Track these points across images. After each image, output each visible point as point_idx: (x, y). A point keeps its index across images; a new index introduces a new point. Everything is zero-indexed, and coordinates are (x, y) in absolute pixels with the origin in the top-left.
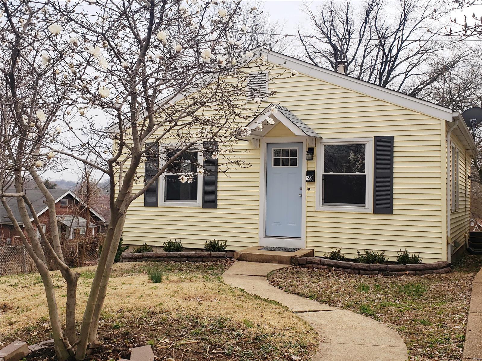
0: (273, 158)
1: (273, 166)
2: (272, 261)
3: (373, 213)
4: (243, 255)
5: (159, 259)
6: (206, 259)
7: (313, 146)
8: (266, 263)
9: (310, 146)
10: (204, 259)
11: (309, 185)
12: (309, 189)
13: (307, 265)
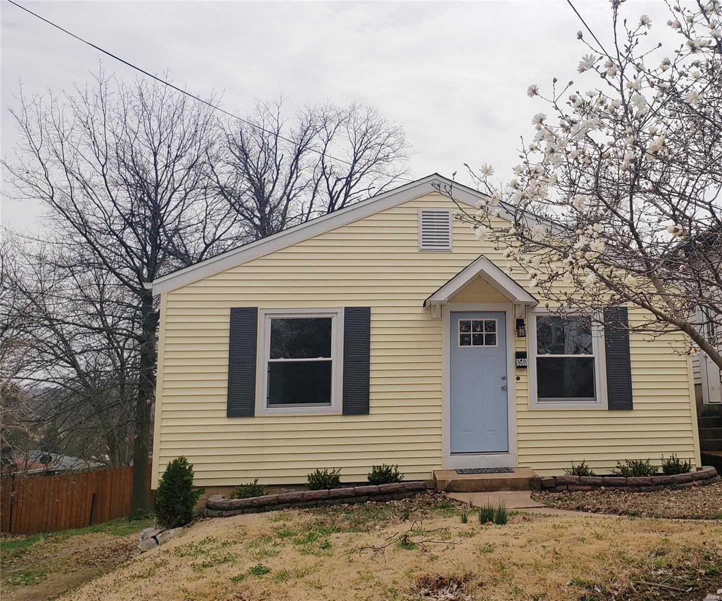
0: (459, 333)
1: (459, 346)
2: (501, 487)
3: (607, 409)
4: (452, 483)
5: (314, 502)
6: (397, 495)
7: (523, 317)
8: (492, 491)
9: (518, 317)
10: (395, 495)
11: (519, 373)
12: (518, 379)
13: (558, 488)
